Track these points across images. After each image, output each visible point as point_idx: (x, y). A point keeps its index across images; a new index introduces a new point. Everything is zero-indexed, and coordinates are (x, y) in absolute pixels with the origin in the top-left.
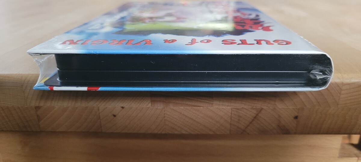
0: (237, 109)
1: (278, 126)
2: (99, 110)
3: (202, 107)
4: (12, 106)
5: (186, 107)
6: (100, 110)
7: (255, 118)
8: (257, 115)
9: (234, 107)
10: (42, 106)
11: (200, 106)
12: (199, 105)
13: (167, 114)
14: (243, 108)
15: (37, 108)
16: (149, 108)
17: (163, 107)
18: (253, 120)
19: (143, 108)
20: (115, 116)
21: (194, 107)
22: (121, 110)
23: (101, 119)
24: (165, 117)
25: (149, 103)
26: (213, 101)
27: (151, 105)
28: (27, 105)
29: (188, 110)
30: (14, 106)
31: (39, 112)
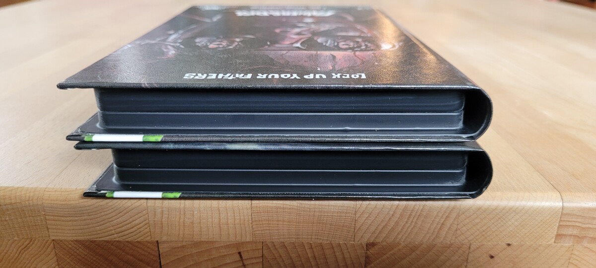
2: (470, 248)
4: (328, 242)
10: (379, 243)
13: (574, 255)
15: (370, 245)
16: (550, 245)
17: (571, 244)
19: (540, 245)
22: (504, 249)
23: (469, 261)
24: (570, 259)
25: (553, 238)
27: (555, 242)
28: (354, 241)
30: (333, 242)
31: (372, 251)
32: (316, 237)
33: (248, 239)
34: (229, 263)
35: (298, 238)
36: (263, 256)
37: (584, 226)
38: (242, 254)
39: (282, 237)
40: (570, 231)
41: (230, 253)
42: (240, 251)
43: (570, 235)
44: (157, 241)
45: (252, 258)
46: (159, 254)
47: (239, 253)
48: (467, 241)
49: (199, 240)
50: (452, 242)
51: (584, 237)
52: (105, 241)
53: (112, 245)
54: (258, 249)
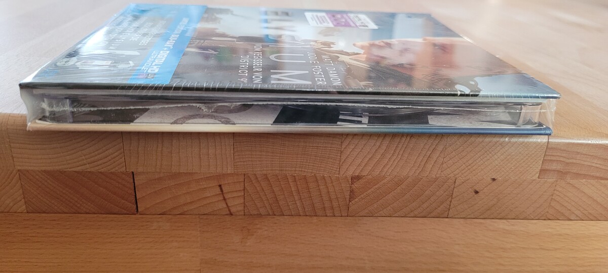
4: (313, 175)
5: (589, 181)
6: (456, 184)
10: (364, 176)
13: (557, 191)
15: (356, 178)
16: (534, 180)
17: (554, 180)
19: (525, 180)
21: (600, 181)
22: (489, 184)
23: (453, 196)
24: (552, 195)
25: (537, 173)
27: (539, 176)
28: (339, 174)
29: (591, 184)
30: (317, 175)
31: (356, 185)
32: (301, 169)
33: (230, 170)
34: (208, 197)
36: (244, 190)
37: (568, 161)
38: (222, 186)
39: (265, 169)
40: (554, 166)
41: (210, 185)
42: (220, 184)
43: (554, 170)
44: (133, 172)
45: (233, 192)
46: (135, 187)
47: (220, 186)
48: (452, 175)
49: (178, 171)
50: (437, 176)
51: (566, 173)
52: (75, 171)
53: (84, 176)
54: (240, 182)
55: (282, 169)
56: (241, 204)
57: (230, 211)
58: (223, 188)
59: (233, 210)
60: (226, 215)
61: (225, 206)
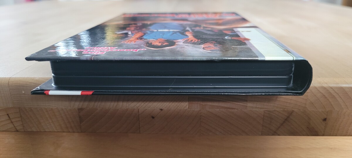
0: (270, 112)
1: (308, 127)
2: (139, 112)
3: (237, 109)
4: (56, 108)
5: (221, 110)
7: (286, 120)
8: (288, 117)
9: (266, 110)
10: (85, 108)
11: (235, 109)
12: (234, 107)
13: (203, 116)
14: (275, 110)
15: (80, 110)
16: (186, 110)
17: (199, 109)
18: (284, 122)
19: (181, 110)
20: (153, 118)
21: (229, 110)
22: (160, 112)
23: (140, 120)
24: (200, 119)
25: (187, 105)
26: (247, 104)
27: (188, 107)
28: (70, 107)
29: (223, 112)
31: (82, 113)
32: (49, 105)
33: (11, 106)
34: (3, 121)
35: (39, 105)
36: (21, 117)
38: (9, 115)
39: (29, 105)
41: (3, 114)
42: (8, 113)
45: (16, 118)
47: (8, 114)
50: (127, 107)
51: (206, 105)
54: (18, 112)
55: (39, 104)
56: (21, 125)
57: (16, 129)
58: (10, 116)
59: (18, 128)
60: (15, 131)
61: (13, 126)
